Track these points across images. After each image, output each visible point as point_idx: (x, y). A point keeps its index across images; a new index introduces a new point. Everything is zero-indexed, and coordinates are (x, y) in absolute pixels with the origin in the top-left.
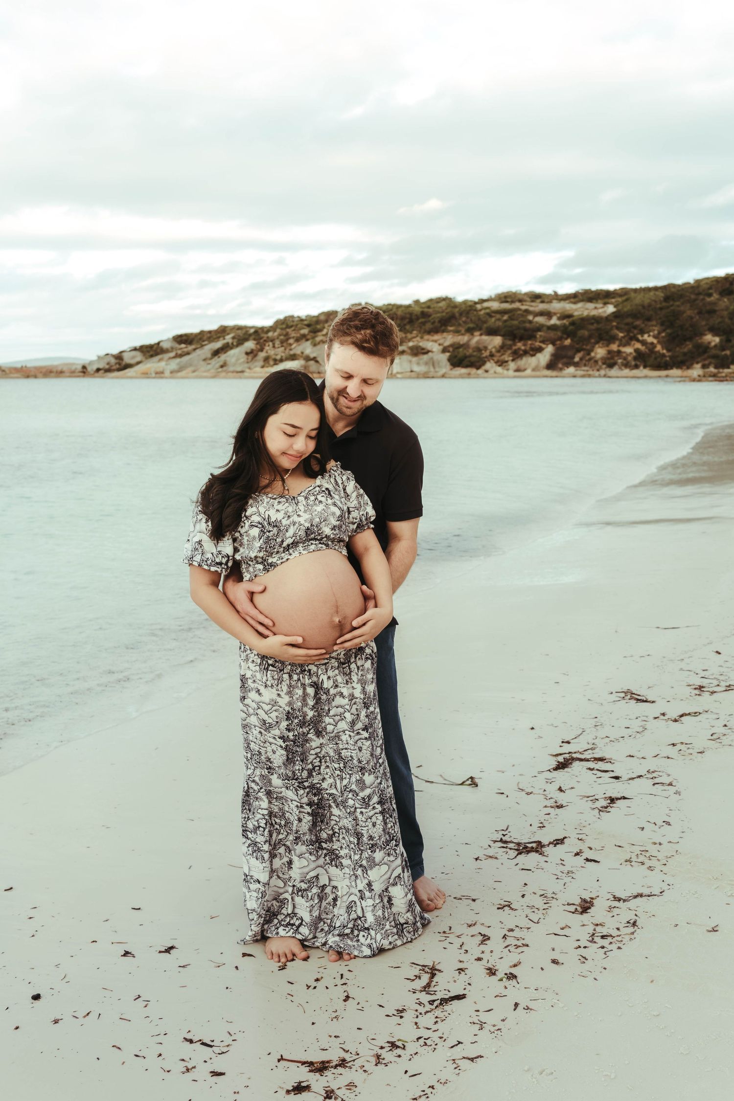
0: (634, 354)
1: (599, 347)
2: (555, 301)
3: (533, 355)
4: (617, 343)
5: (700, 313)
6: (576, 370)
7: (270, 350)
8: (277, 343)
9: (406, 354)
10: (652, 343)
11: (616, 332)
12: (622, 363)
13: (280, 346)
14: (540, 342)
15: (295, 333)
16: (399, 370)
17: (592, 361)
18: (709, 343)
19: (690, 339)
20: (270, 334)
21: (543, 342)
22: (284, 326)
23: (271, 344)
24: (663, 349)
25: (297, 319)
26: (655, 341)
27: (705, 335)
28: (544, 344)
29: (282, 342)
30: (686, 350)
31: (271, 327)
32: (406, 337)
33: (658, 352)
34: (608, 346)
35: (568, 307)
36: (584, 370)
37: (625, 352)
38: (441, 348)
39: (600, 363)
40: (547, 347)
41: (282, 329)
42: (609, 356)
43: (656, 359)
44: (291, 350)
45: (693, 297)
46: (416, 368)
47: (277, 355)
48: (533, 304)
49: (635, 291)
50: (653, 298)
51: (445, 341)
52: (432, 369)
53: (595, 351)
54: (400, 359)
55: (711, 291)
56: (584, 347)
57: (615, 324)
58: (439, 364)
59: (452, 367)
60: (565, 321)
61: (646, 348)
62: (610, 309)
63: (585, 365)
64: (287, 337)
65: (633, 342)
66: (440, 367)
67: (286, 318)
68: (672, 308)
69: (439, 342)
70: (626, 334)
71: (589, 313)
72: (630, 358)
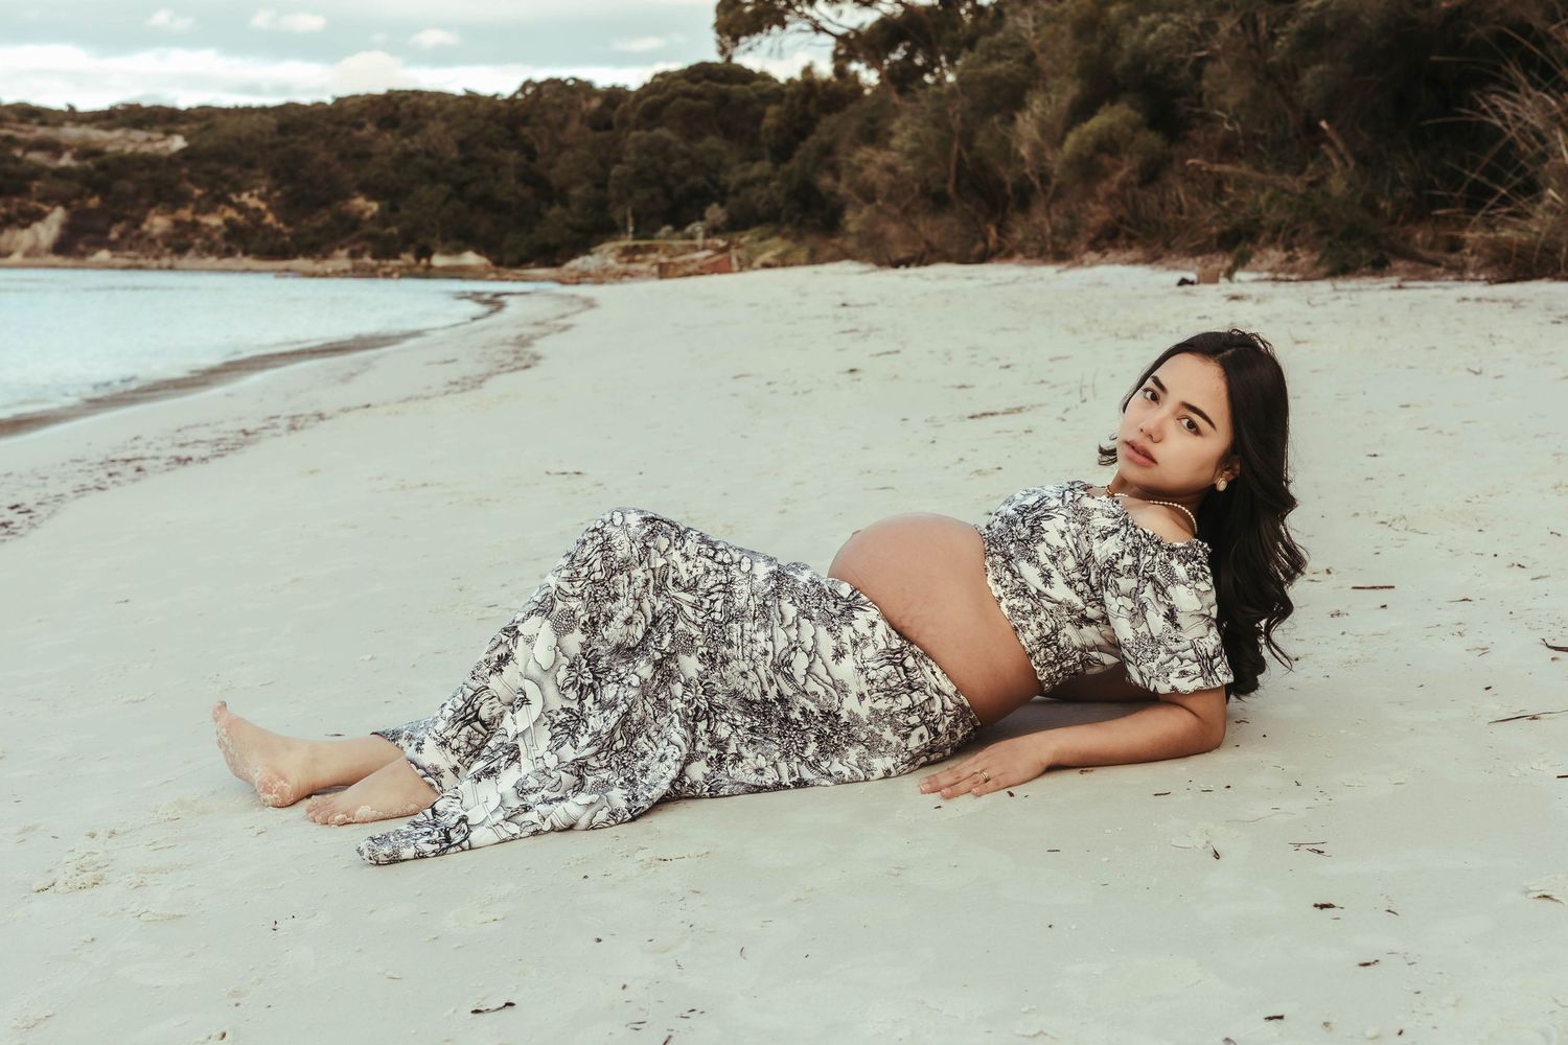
0: (225, 229)
1: (157, 214)
2: (68, 124)
3: (25, 226)
4: (191, 207)
5: (342, 157)
6: (114, 257)
10: (257, 210)
11: (188, 186)
12: (201, 244)
14: (40, 200)
17: (144, 240)
18: (362, 212)
19: (326, 204)
21: (45, 200)
24: (278, 222)
26: (263, 206)
27: (354, 197)
28: (47, 204)
30: (319, 224)
33: (270, 226)
34: (173, 211)
35: (96, 135)
36: (128, 257)
37: (207, 225)
39: (160, 244)
40: (52, 211)
42: (177, 231)
43: (264, 238)
45: (330, 128)
48: (25, 127)
49: (226, 112)
50: (258, 128)
53: (149, 220)
55: (361, 120)
56: (128, 212)
57: (185, 171)
60: (89, 163)
61: (247, 218)
62: (178, 143)
63: (131, 248)
65: (221, 207)
68: (291, 146)
70: (207, 190)
71: (136, 149)
72: (216, 236)
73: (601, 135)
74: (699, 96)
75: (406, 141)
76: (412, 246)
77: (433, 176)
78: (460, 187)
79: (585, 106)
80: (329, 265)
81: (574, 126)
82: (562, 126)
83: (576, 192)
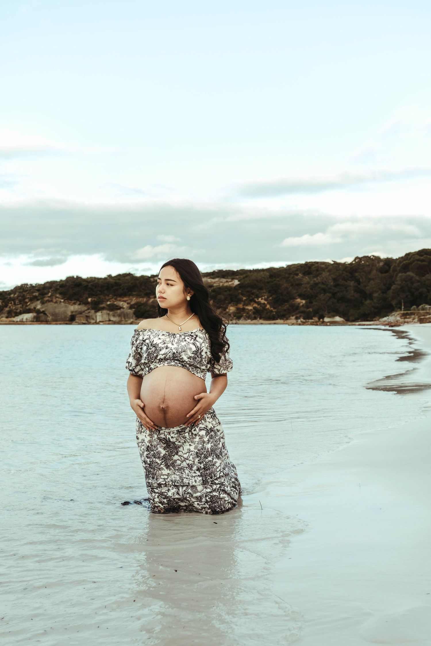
0: (254, 310)
1: (231, 306)
4: (242, 303)
5: (292, 285)
7: (12, 306)
8: (17, 302)
9: (106, 310)
10: (264, 304)
11: (241, 296)
12: (245, 315)
13: (19, 303)
15: (29, 295)
16: (101, 320)
17: (227, 314)
18: (299, 304)
19: (287, 301)
20: (12, 296)
22: (21, 291)
23: (12, 302)
24: (271, 308)
25: (30, 286)
26: (266, 303)
27: (296, 299)
29: (20, 301)
30: (285, 308)
31: (12, 290)
32: (105, 298)
33: (268, 309)
34: (236, 305)
35: (209, 280)
37: (247, 309)
38: (128, 305)
39: (232, 316)
41: (20, 292)
42: (238, 311)
43: (267, 313)
44: (27, 306)
45: (287, 275)
46: (112, 319)
47: (17, 309)
49: (250, 271)
50: (263, 276)
51: (131, 301)
52: (123, 319)
53: (229, 308)
54: (101, 312)
55: (297, 272)
56: (222, 305)
57: (240, 291)
58: (127, 316)
59: (137, 318)
61: (261, 306)
62: (236, 282)
64: (24, 298)
65: (252, 303)
66: (129, 318)
67: (22, 285)
68: (275, 282)
69: (127, 302)
70: (247, 298)
71: (223, 284)
72: (251, 313)
73: (384, 275)
74: (423, 261)
75: (315, 279)
76: (317, 315)
77: (324, 291)
78: (334, 294)
79: (377, 265)
80: (289, 321)
81: (374, 272)
82: (370, 272)
83: (376, 295)
